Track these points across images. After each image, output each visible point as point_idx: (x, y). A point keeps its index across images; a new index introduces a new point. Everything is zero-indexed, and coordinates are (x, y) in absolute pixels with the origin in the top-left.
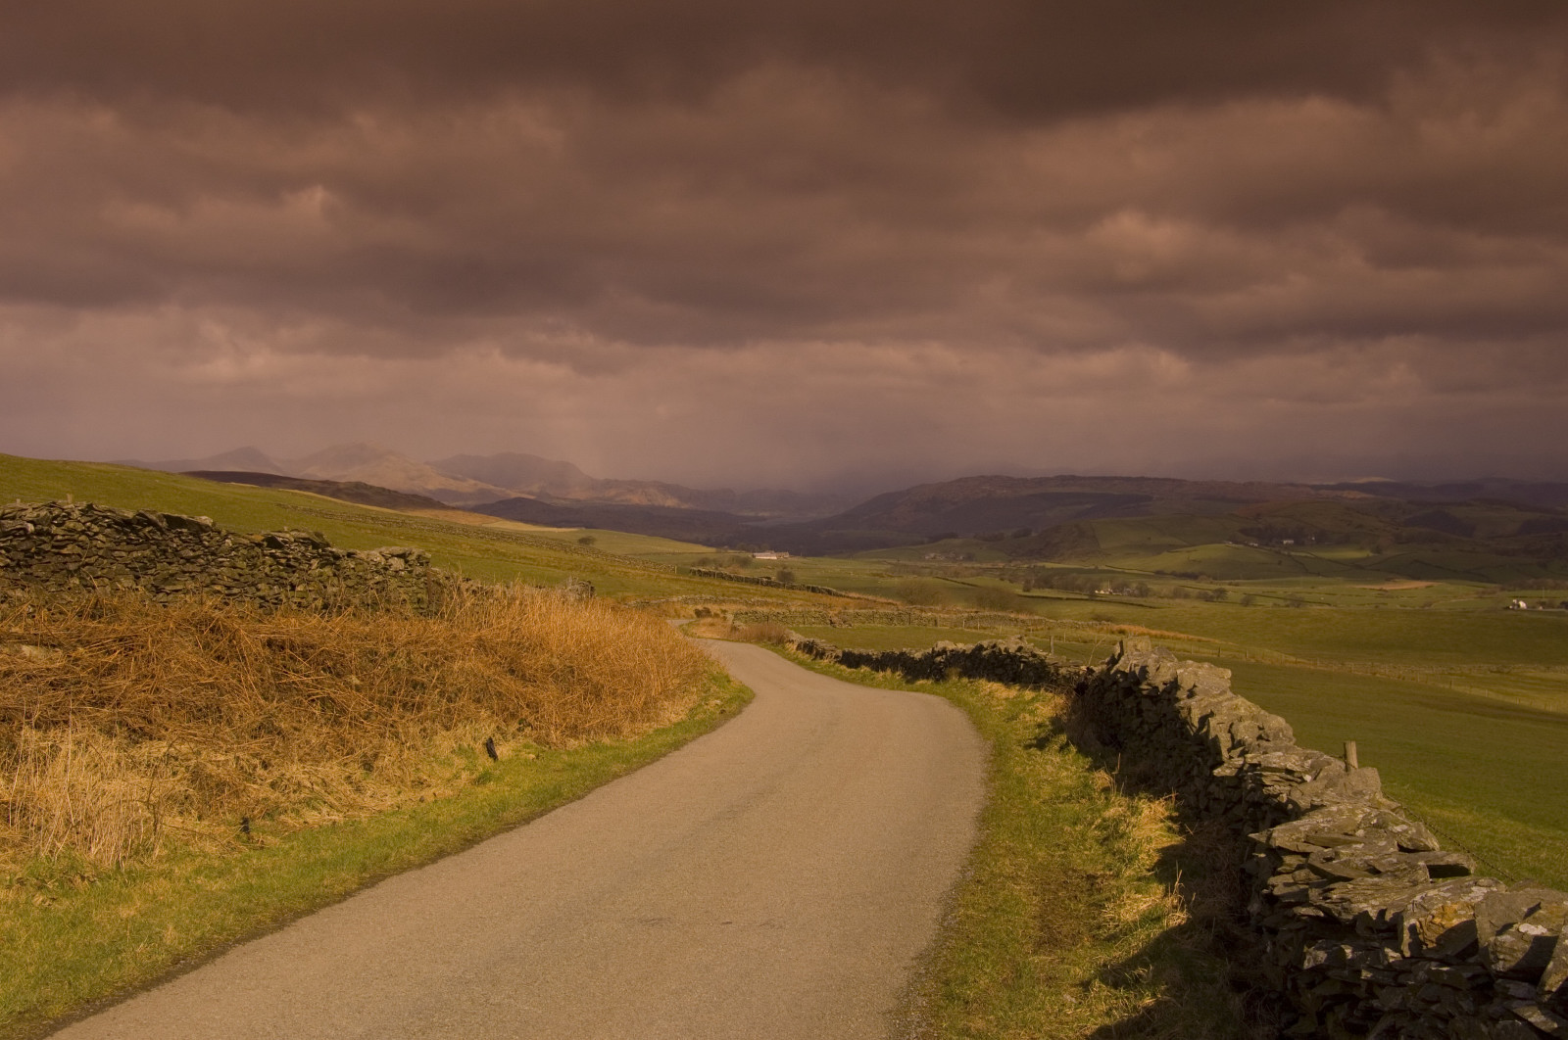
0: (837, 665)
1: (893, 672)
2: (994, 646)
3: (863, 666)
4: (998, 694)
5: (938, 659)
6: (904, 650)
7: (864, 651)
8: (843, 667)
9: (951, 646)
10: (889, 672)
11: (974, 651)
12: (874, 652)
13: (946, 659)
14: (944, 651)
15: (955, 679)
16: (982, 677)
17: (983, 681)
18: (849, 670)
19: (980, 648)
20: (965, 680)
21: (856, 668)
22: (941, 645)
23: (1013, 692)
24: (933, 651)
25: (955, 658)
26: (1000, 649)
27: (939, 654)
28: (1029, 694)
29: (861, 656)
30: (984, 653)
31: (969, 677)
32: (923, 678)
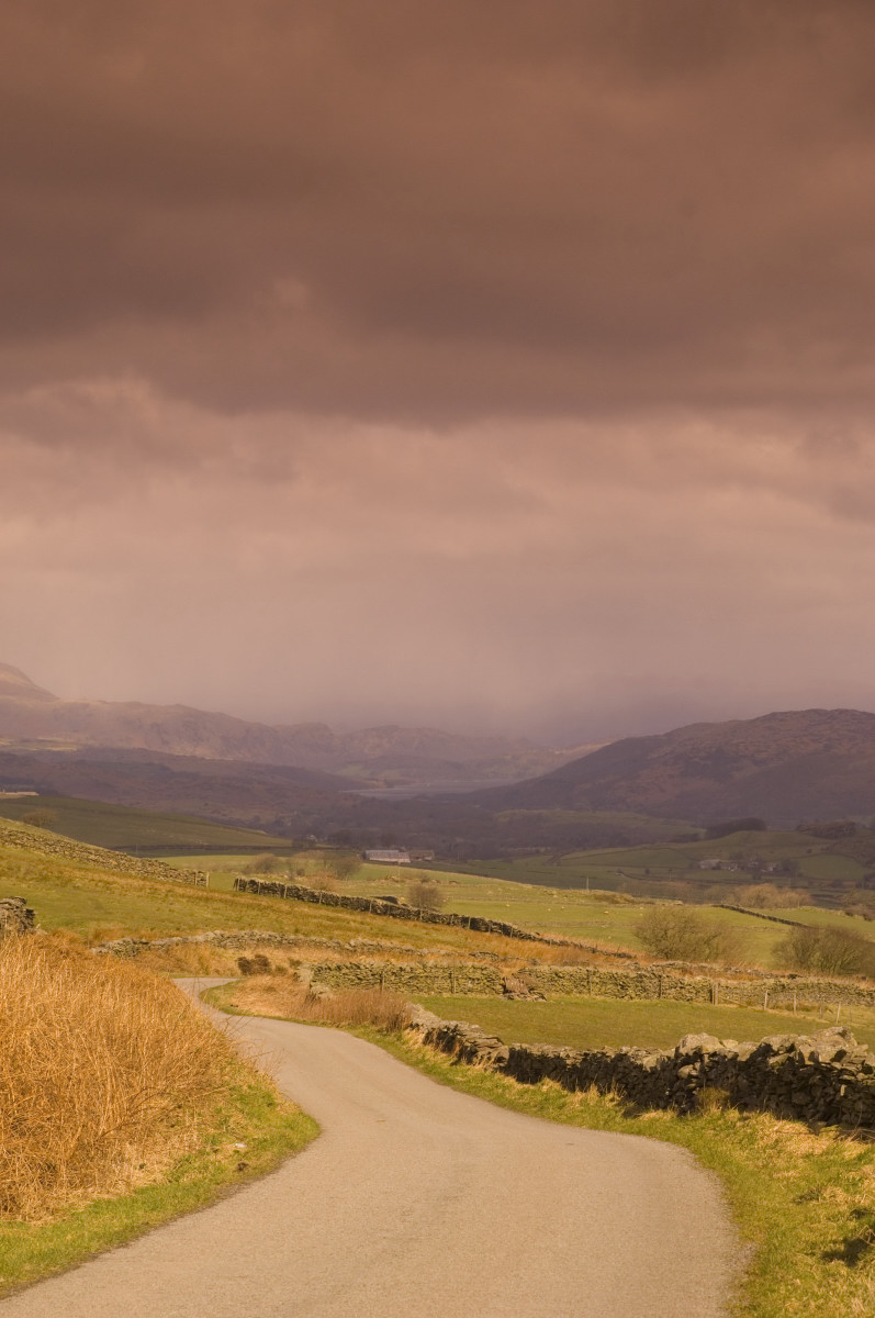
0: (498, 1075)
1: (602, 1094)
2: (792, 1048)
3: (547, 1080)
4: (791, 1146)
5: (686, 1070)
6: (625, 1049)
7: (550, 1050)
8: (511, 1080)
9: (711, 1045)
10: (593, 1092)
11: (754, 1056)
12: (570, 1053)
13: (702, 1070)
14: (698, 1055)
15: (715, 1110)
16: (764, 1108)
17: (766, 1118)
18: (519, 1086)
19: (766, 1050)
20: (733, 1114)
21: (533, 1083)
22: (691, 1042)
23: (823, 1142)
24: (678, 1055)
25: (719, 1069)
26: (801, 1054)
27: (688, 1060)
28: (852, 1148)
29: (543, 1059)
30: (772, 1061)
31: (743, 1107)
32: (657, 1107)
